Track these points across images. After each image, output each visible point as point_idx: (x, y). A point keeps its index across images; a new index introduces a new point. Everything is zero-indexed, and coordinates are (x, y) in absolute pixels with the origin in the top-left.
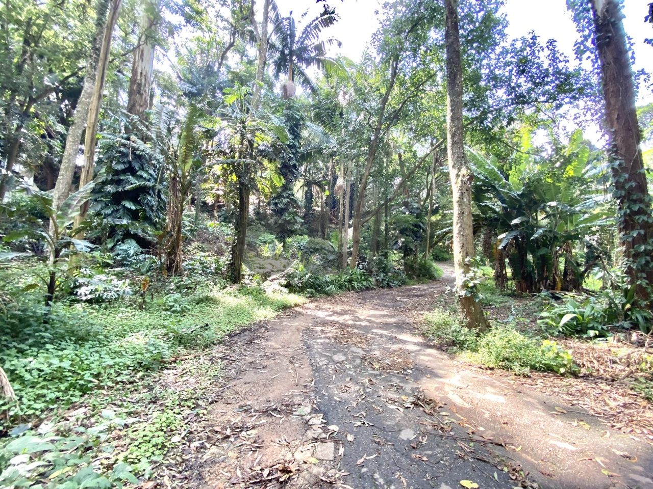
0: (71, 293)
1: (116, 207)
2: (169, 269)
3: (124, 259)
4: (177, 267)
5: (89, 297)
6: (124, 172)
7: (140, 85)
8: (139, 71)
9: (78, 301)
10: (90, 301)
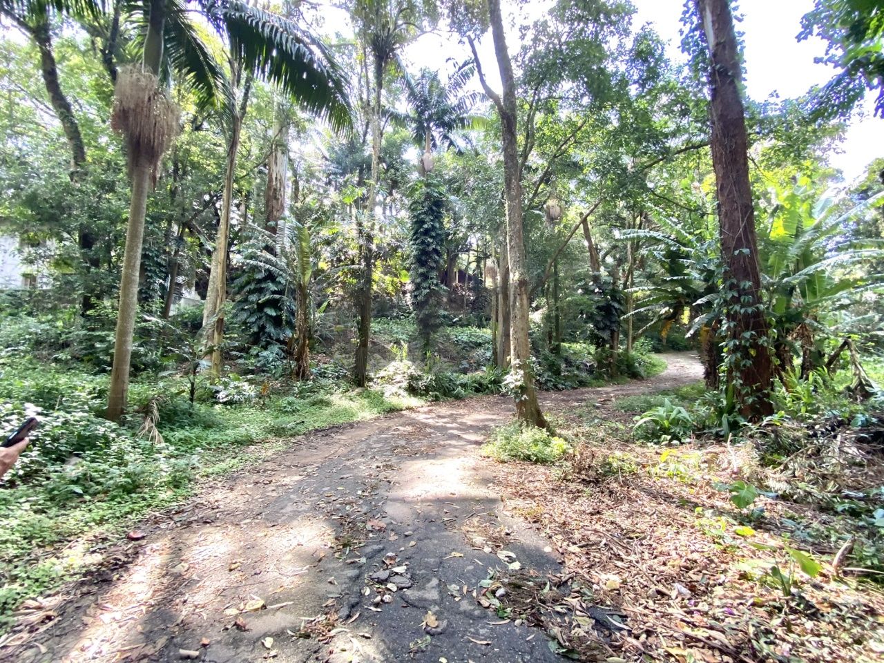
0: (212, 397)
1: (259, 315)
2: (298, 374)
3: (264, 365)
4: (304, 372)
5: (225, 400)
6: (265, 280)
7: (275, 190)
8: (274, 176)
9: (217, 403)
10: (225, 403)
